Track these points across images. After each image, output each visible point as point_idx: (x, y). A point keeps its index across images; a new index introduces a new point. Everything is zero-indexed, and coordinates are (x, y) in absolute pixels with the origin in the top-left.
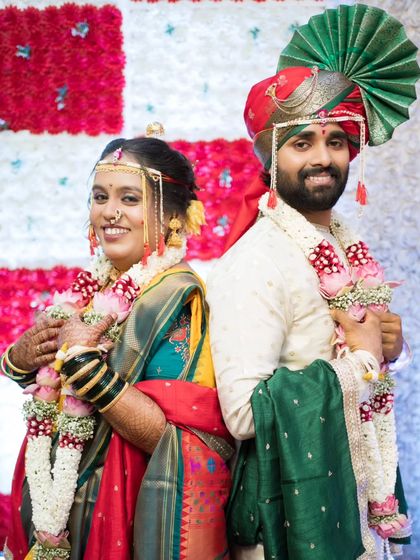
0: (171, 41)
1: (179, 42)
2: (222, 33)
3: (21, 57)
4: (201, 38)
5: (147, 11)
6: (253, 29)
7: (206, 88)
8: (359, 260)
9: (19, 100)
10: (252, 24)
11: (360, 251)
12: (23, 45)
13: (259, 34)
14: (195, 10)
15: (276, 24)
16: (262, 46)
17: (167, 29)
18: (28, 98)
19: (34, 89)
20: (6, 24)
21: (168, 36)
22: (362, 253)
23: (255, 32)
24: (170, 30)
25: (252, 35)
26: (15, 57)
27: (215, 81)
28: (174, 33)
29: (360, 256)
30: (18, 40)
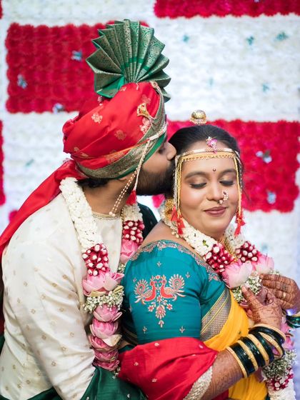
0: (186, 47)
1: (191, 48)
2: (225, 41)
3: (75, 60)
4: (209, 45)
5: (168, 25)
6: (249, 38)
7: (211, 82)
8: (130, 235)
9: (72, 90)
10: (248, 34)
11: (135, 228)
12: (77, 50)
13: (254, 41)
14: (205, 24)
15: (266, 34)
16: (256, 50)
17: (183, 38)
18: (79, 89)
19: (83, 82)
20: (66, 36)
21: (184, 44)
22: (136, 231)
23: (251, 40)
24: (186, 39)
25: (248, 42)
26: (71, 60)
27: (218, 76)
28: (189, 41)
29: (133, 233)
30: (74, 47)
